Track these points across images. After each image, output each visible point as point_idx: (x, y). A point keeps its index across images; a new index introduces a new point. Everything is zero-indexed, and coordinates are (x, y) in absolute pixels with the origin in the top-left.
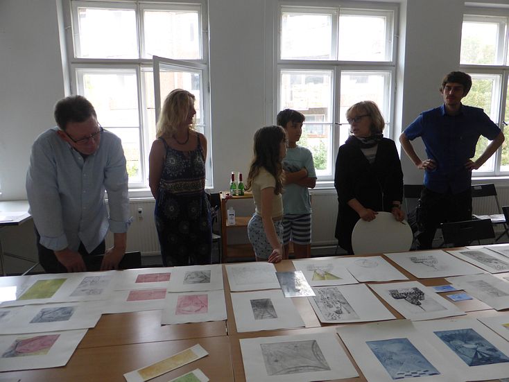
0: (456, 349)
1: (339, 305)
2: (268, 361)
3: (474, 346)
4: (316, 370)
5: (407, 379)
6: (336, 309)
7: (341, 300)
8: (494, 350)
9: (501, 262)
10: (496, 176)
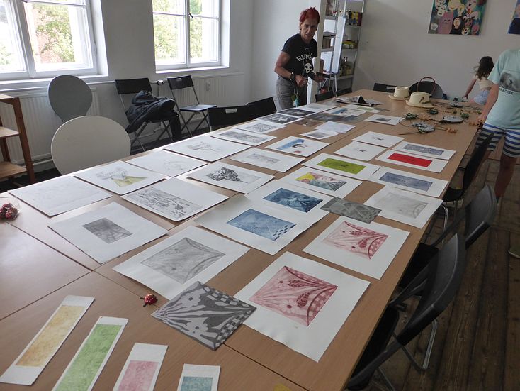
0: (288, 204)
1: (172, 202)
2: (166, 273)
3: (295, 199)
4: (216, 260)
5: (281, 236)
6: (174, 207)
7: (170, 197)
8: (306, 197)
9: (254, 137)
10: (188, 68)
